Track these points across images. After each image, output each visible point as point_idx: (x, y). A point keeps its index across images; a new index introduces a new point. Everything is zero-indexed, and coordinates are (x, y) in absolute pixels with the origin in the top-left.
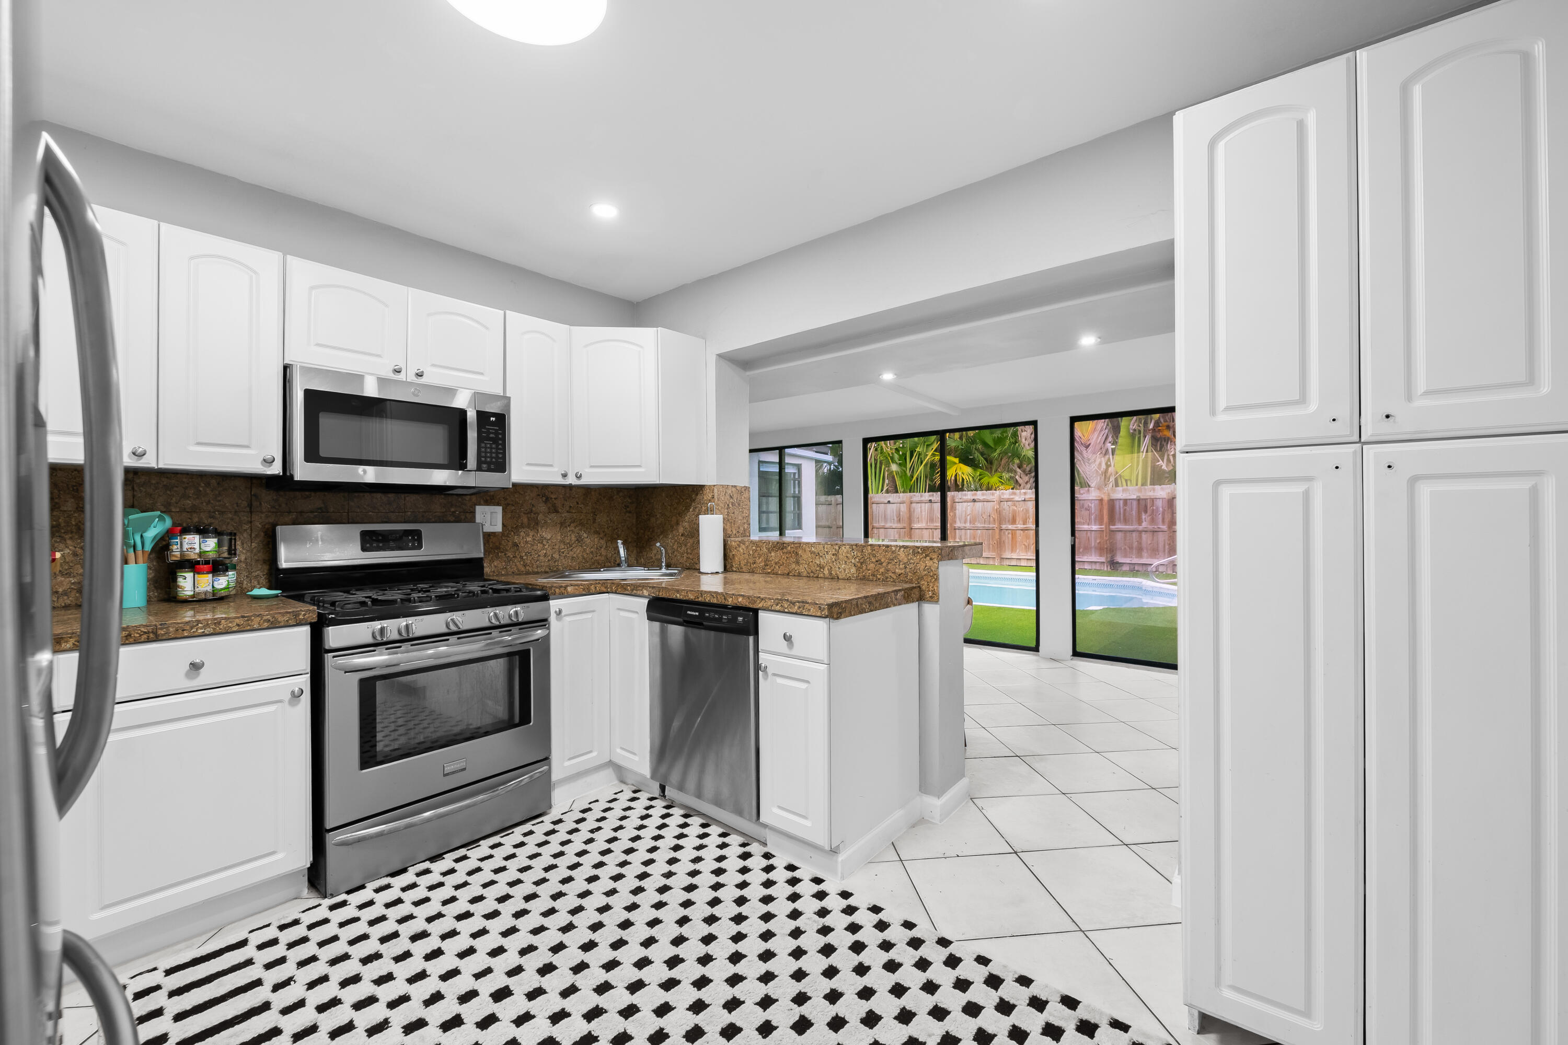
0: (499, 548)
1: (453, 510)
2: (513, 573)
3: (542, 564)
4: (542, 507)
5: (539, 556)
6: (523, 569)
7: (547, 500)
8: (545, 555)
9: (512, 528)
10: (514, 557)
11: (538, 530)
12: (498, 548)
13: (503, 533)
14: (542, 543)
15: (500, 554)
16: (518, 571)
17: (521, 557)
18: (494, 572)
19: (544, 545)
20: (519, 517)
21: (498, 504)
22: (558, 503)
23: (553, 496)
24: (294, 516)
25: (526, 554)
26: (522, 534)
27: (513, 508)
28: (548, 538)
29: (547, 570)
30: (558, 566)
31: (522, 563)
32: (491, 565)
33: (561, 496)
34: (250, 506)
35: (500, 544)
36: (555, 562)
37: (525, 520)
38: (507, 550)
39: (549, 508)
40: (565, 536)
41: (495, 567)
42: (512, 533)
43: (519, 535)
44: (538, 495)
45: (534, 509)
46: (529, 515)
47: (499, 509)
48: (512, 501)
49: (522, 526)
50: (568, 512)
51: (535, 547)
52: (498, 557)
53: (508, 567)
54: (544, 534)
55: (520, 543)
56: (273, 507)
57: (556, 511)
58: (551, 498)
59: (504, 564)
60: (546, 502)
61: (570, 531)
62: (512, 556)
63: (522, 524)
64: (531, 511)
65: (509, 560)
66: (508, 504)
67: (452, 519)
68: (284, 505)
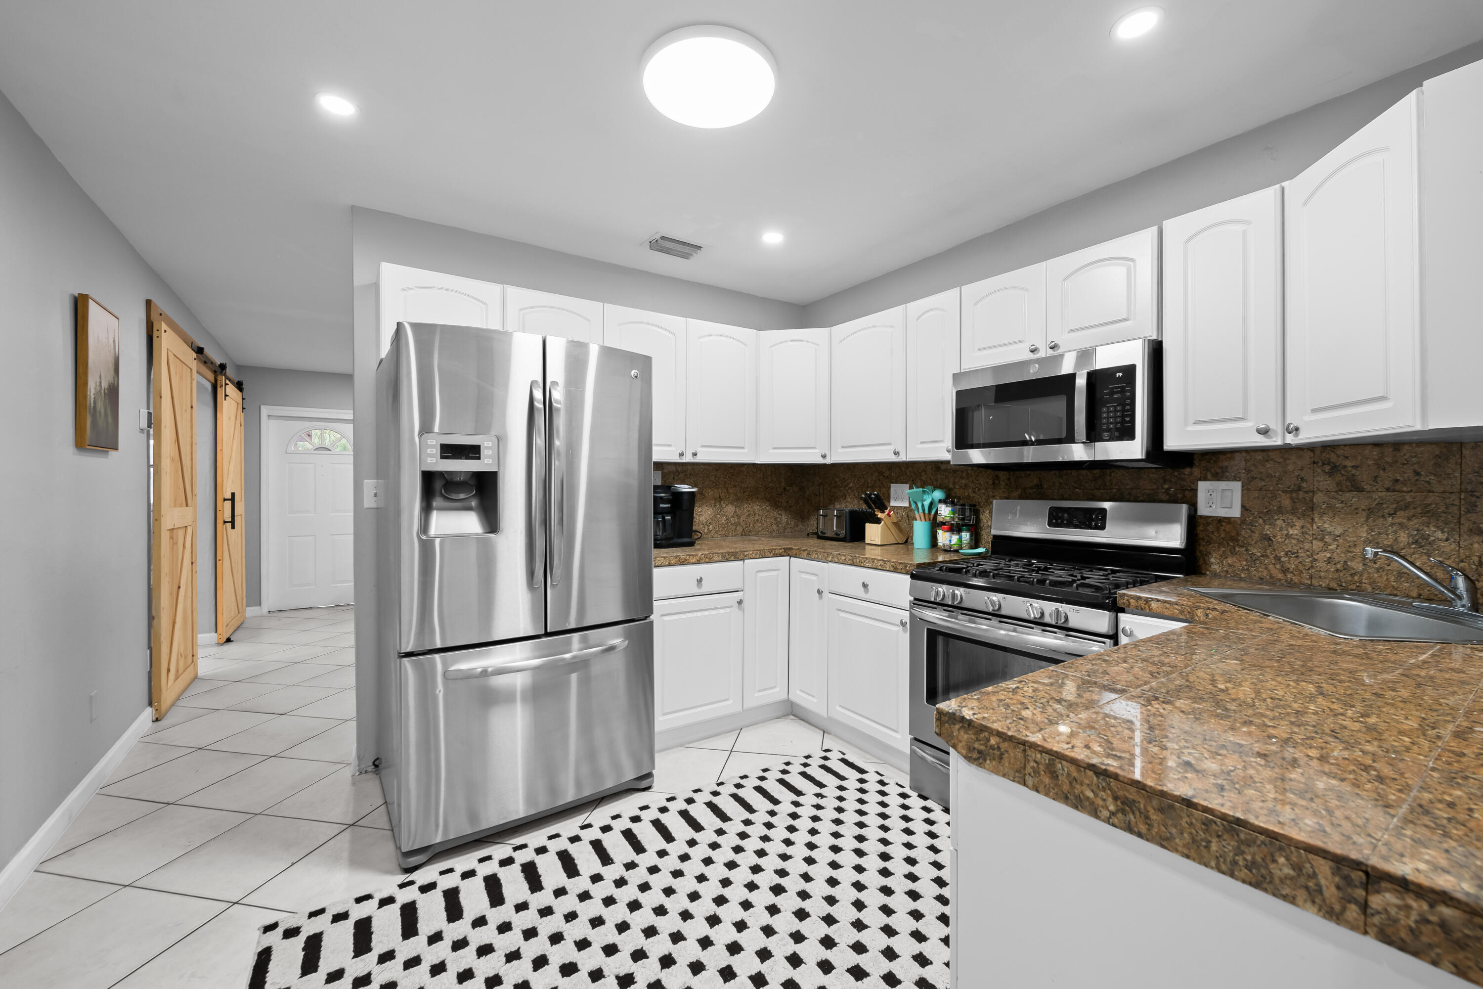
0: (1237, 541)
1: (1166, 486)
2: (1261, 579)
3: (1322, 574)
4: (1323, 481)
5: (1315, 560)
6: (1280, 576)
7: (1335, 469)
8: (1329, 561)
9: (1259, 512)
10: (1262, 556)
11: (1313, 519)
12: (1234, 539)
13: (1243, 520)
14: (1322, 540)
15: (1237, 549)
16: (1271, 577)
17: (1278, 558)
18: (1227, 572)
19: (1326, 544)
20: (1275, 497)
21: (1235, 479)
22: (1364, 476)
23: (1348, 463)
24: (1019, 492)
25: (1287, 555)
26: (1279, 523)
27: (1263, 483)
28: (1337, 533)
29: (1334, 585)
30: (1361, 582)
31: (1278, 566)
32: (1222, 562)
33: (1370, 462)
34: (994, 484)
35: (1238, 534)
36: (1352, 575)
37: (1286, 502)
38: (1250, 545)
39: (1338, 484)
40: (1379, 533)
41: (1230, 565)
42: (1261, 521)
43: (1273, 525)
44: (1314, 463)
45: (1304, 485)
46: (1294, 495)
47: (1237, 486)
48: (1261, 473)
49: (1280, 510)
50: (1388, 490)
51: (1307, 546)
52: (1233, 553)
53: (1253, 569)
54: (1326, 525)
55: (1275, 537)
56: (1007, 485)
57: (1360, 490)
58: (1345, 467)
59: (1244, 563)
60: (1331, 474)
61: (1392, 524)
62: (1259, 554)
63: (1280, 507)
64: (1300, 489)
65: (1253, 559)
66: (1254, 478)
67: (1164, 497)
68: (1013, 483)
